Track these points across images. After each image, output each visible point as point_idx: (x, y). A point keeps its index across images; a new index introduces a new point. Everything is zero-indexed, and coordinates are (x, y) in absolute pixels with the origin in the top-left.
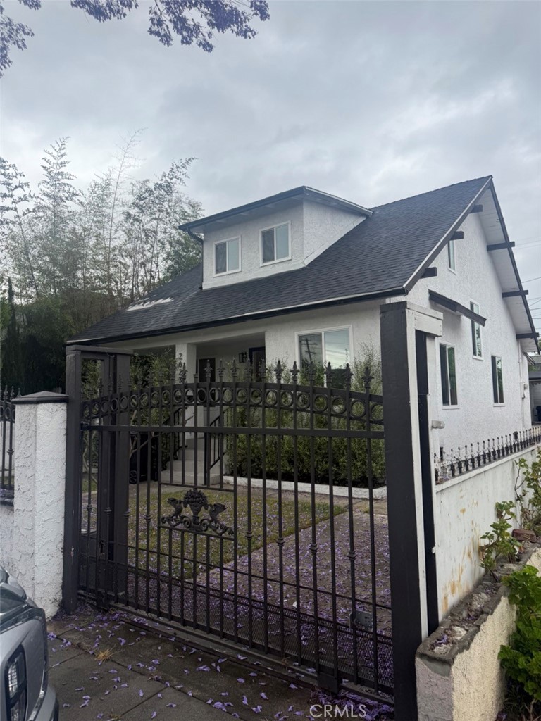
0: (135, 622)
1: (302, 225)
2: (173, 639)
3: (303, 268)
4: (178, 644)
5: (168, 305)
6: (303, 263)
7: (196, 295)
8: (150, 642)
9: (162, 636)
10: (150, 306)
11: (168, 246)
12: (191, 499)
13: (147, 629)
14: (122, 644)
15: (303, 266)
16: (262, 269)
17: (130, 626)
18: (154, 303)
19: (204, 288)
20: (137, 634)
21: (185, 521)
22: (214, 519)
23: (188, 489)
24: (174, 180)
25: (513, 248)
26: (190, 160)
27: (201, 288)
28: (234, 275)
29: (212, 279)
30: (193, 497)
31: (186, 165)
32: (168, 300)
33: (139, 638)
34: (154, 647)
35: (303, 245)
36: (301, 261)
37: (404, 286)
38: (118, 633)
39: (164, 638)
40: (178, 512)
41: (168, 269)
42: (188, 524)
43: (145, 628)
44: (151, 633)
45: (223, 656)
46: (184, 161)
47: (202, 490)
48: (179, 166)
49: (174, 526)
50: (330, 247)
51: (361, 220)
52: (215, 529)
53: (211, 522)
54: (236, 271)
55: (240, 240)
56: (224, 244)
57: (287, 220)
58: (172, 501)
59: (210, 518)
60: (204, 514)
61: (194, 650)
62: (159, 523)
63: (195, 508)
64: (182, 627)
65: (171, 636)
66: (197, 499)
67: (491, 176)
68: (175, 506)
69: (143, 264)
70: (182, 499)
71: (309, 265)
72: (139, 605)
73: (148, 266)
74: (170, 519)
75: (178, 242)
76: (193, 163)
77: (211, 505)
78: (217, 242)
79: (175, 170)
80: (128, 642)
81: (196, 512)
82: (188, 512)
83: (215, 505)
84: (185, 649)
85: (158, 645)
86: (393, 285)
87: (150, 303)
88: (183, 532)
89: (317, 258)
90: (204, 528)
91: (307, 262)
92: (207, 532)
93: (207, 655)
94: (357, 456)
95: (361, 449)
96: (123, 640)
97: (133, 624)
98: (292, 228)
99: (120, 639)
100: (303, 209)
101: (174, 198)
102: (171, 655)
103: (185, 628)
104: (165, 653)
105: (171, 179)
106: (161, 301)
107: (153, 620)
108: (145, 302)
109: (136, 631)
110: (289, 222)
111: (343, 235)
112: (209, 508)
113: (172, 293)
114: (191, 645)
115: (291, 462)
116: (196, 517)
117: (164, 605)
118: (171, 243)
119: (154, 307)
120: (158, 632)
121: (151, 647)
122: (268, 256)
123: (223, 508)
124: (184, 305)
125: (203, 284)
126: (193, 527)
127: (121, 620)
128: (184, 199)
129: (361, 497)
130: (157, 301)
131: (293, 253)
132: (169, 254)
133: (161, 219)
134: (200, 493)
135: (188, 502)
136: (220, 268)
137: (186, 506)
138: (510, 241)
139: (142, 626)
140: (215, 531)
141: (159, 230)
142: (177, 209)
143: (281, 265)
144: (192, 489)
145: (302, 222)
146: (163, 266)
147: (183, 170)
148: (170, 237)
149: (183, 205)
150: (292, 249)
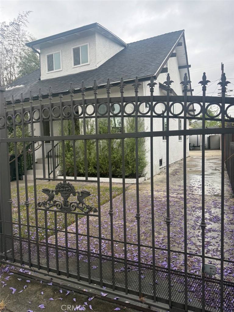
0: (20, 272)
1: (95, 45)
2: (51, 284)
3: (96, 69)
4: (56, 288)
5: (22, 88)
6: (96, 66)
7: (38, 82)
8: (34, 288)
9: (43, 282)
10: (12, 89)
11: (19, 60)
12: (62, 189)
13: (31, 277)
14: (13, 293)
15: (96, 68)
16: (74, 69)
17: (18, 275)
18: (13, 87)
19: (42, 79)
20: (24, 282)
21: (57, 204)
22: (81, 202)
23: (59, 182)
24: (21, 23)
25: (189, 68)
26: (28, 12)
27: (40, 79)
28: (58, 72)
29: (46, 75)
30: (63, 187)
31: (27, 15)
32: (22, 86)
33: (26, 286)
34: (38, 292)
35: (96, 56)
36: (95, 65)
37: (155, 75)
38: (9, 284)
39: (44, 283)
40: (51, 198)
41: (20, 71)
42: (59, 206)
43: (29, 276)
44: (34, 281)
45: (90, 295)
46: (25, 13)
47: (70, 182)
48: (23, 15)
49: (48, 208)
50: (109, 60)
51: (122, 48)
52: (82, 209)
53: (78, 204)
54: (59, 70)
55: (61, 53)
56: (52, 55)
57: (87, 42)
58: (46, 191)
59: (78, 202)
60: (73, 199)
61: (68, 292)
62: (36, 206)
63: (65, 195)
64: (58, 276)
65: (49, 281)
66: (67, 189)
67: (184, 30)
68: (48, 195)
69: (6, 69)
70: (54, 189)
71: (99, 67)
72: (23, 262)
73: (9, 69)
74: (44, 204)
75: (25, 57)
76: (30, 14)
77: (78, 192)
78: (47, 54)
79: (21, 18)
80: (18, 290)
81: (66, 198)
82: (59, 198)
83: (82, 192)
84: (61, 292)
85: (41, 290)
86: (149, 74)
87: (11, 88)
88: (56, 212)
89: (103, 64)
90: (73, 209)
91: (98, 66)
92: (75, 212)
93: (79, 295)
94: (130, 163)
95: (132, 160)
96: (14, 289)
97: (20, 274)
98: (89, 47)
99: (11, 288)
100: (95, 36)
101: (21, 33)
102: (52, 299)
103: (59, 277)
104: (47, 297)
105: (19, 22)
106: (17, 86)
107: (35, 271)
108: (8, 87)
109: (22, 279)
110: (88, 43)
111: (114, 55)
112: (77, 194)
113: (23, 82)
114: (65, 288)
115: (95, 168)
116: (66, 202)
117: (43, 261)
118: (21, 58)
119: (14, 90)
120: (39, 279)
121: (36, 293)
122: (77, 62)
123: (88, 194)
124: (31, 88)
125: (41, 77)
126: (64, 208)
127: (10, 272)
128: (27, 33)
129: (131, 183)
130: (15, 86)
131: (91, 61)
132: (20, 64)
133: (14, 45)
134: (69, 184)
135: (59, 191)
136: (50, 68)
137: (57, 194)
138: (189, 64)
139: (26, 276)
140: (82, 210)
141: (14, 50)
142: (24, 39)
143: (84, 67)
144: (62, 182)
145: (95, 44)
146: (17, 70)
147: (25, 18)
148: (20, 54)
149: (26, 37)
150: (90, 58)
